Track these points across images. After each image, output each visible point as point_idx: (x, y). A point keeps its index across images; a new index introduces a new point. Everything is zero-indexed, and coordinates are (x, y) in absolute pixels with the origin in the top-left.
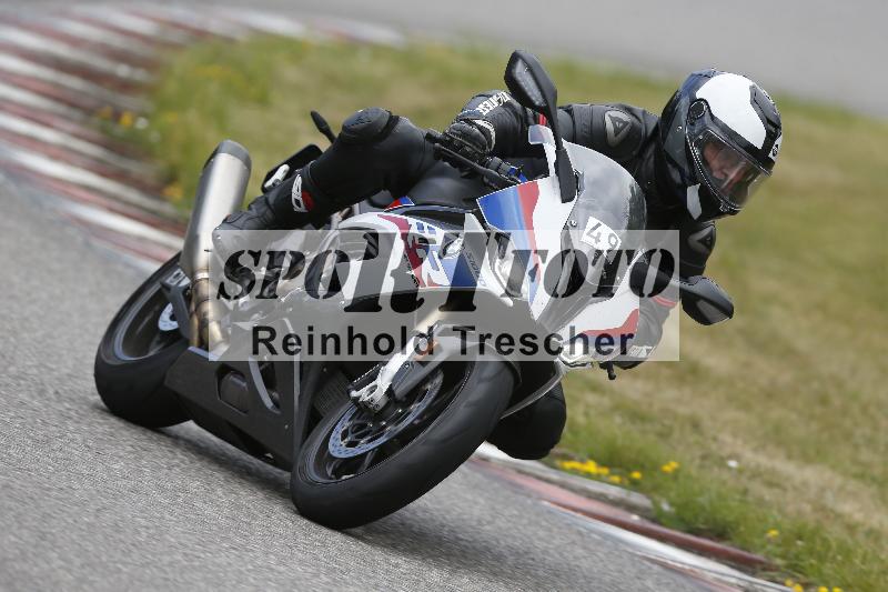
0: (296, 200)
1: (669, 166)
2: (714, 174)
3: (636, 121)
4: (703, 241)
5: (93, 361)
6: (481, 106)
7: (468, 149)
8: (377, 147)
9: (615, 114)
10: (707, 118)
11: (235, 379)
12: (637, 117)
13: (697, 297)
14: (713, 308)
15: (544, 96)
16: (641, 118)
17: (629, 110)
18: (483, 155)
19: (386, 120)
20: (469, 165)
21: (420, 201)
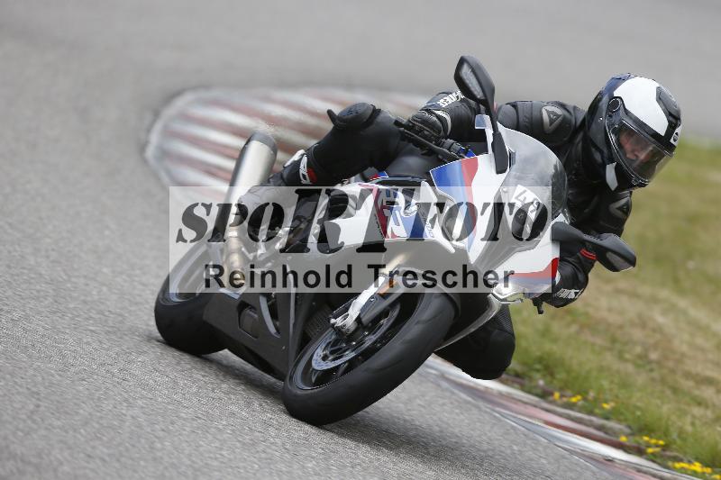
0: (303, 175)
1: (593, 150)
2: (628, 156)
3: (566, 113)
4: (620, 209)
5: (154, 305)
6: (442, 100)
7: (426, 133)
8: (361, 133)
9: (551, 108)
10: (621, 111)
11: (251, 313)
12: (568, 111)
13: (607, 250)
14: (618, 258)
15: (483, 91)
16: (572, 112)
17: (563, 106)
18: (439, 138)
19: (370, 112)
20: (427, 145)
21: (393, 174)
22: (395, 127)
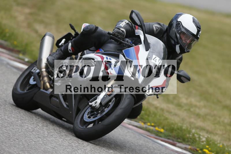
0: (69, 49)
1: (171, 39)
4: (179, 59)
6: (121, 24)
8: (92, 35)
9: (156, 25)
10: (181, 27)
12: (162, 26)
13: (181, 76)
14: (185, 79)
15: (140, 22)
17: (159, 24)
18: (123, 38)
19: (95, 28)
20: (119, 41)
21: (105, 50)
22: (108, 35)
